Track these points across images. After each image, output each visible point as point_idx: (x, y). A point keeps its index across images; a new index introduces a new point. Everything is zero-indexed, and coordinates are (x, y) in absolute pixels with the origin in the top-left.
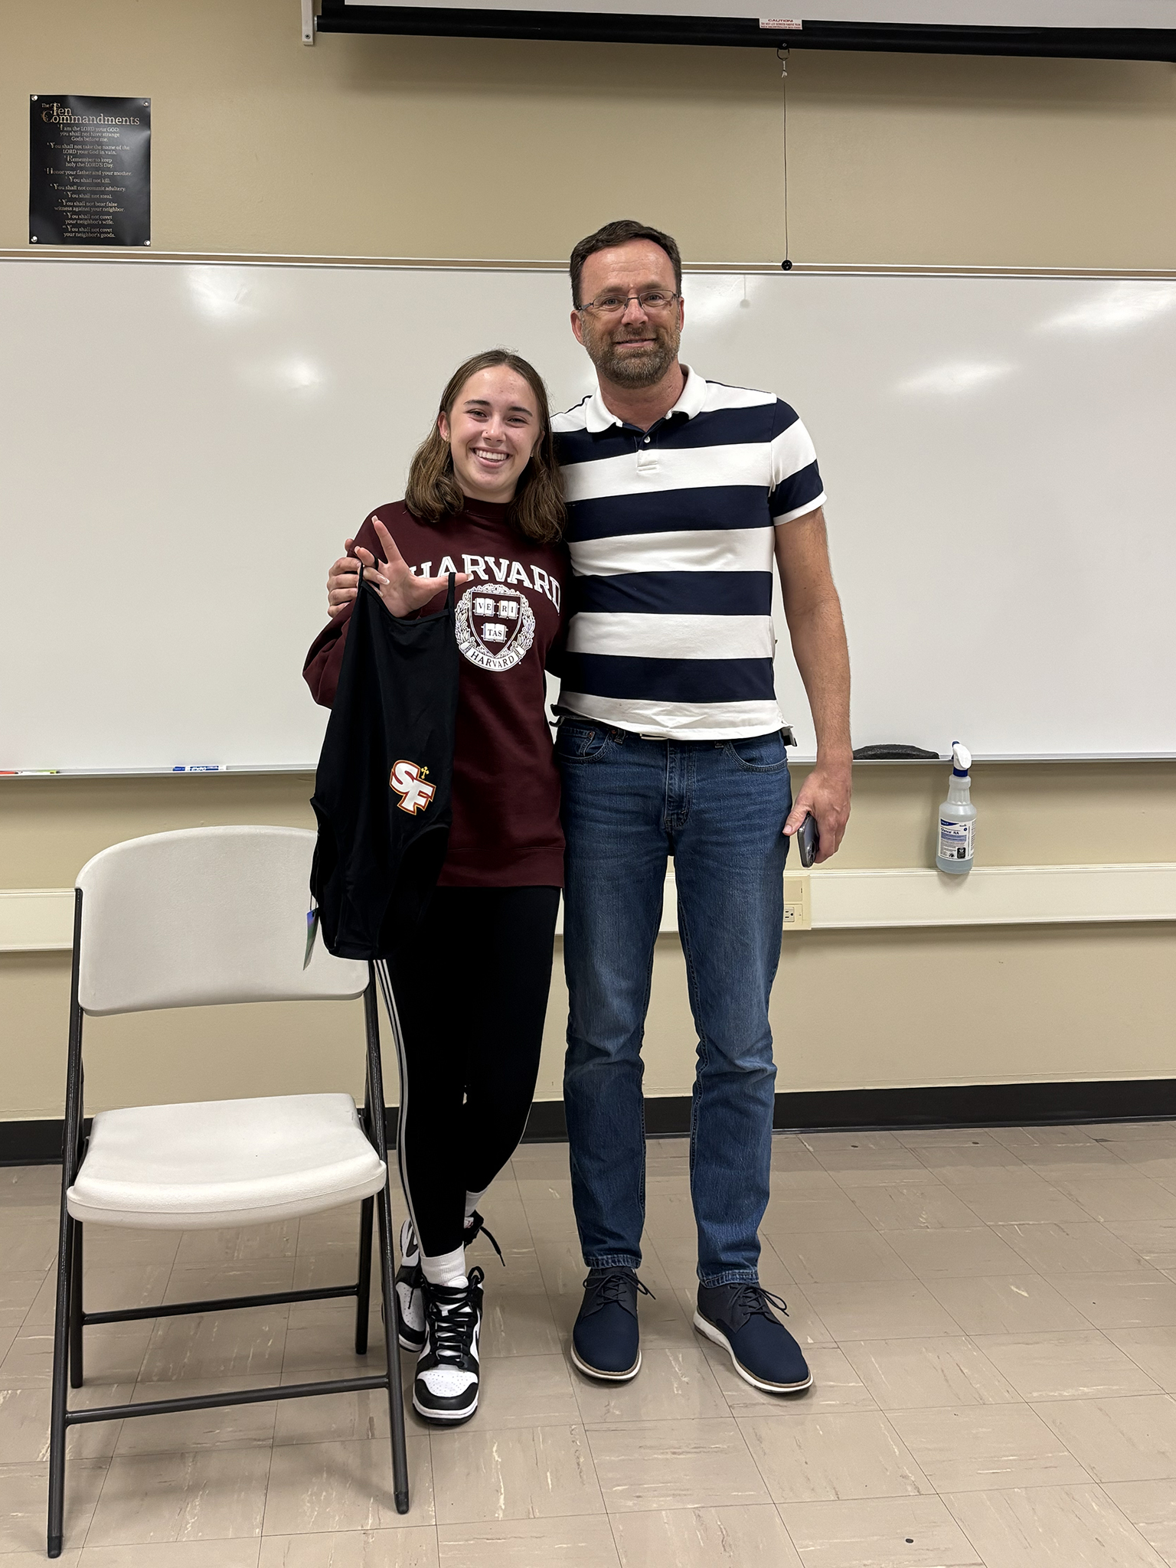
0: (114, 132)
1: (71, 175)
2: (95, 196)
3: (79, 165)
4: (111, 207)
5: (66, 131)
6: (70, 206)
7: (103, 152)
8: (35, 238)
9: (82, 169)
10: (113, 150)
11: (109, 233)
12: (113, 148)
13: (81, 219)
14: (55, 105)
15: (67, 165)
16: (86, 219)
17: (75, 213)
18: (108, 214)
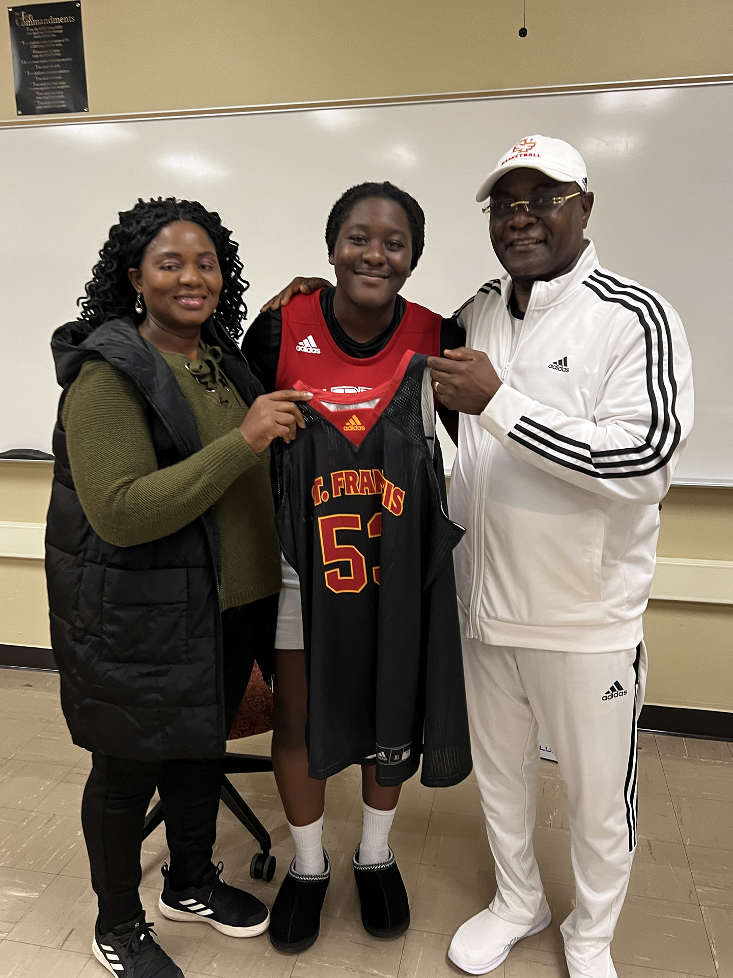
0: (59, 29)
1: (36, 64)
2: (52, 78)
3: (41, 56)
4: (62, 85)
5: (29, 31)
6: (38, 87)
7: (53, 45)
8: (20, 112)
9: (42, 59)
10: (60, 43)
11: (62, 104)
12: (60, 41)
13: (45, 96)
14: (23, 13)
15: (34, 56)
16: (47, 96)
17: (40, 91)
18: (61, 90)
